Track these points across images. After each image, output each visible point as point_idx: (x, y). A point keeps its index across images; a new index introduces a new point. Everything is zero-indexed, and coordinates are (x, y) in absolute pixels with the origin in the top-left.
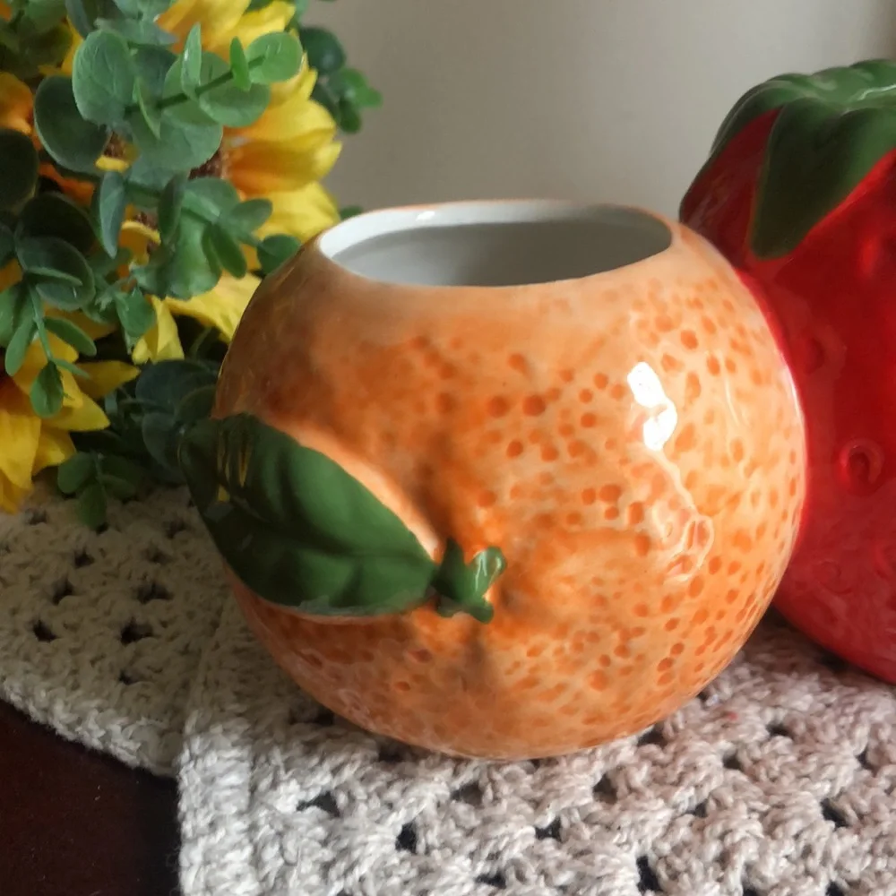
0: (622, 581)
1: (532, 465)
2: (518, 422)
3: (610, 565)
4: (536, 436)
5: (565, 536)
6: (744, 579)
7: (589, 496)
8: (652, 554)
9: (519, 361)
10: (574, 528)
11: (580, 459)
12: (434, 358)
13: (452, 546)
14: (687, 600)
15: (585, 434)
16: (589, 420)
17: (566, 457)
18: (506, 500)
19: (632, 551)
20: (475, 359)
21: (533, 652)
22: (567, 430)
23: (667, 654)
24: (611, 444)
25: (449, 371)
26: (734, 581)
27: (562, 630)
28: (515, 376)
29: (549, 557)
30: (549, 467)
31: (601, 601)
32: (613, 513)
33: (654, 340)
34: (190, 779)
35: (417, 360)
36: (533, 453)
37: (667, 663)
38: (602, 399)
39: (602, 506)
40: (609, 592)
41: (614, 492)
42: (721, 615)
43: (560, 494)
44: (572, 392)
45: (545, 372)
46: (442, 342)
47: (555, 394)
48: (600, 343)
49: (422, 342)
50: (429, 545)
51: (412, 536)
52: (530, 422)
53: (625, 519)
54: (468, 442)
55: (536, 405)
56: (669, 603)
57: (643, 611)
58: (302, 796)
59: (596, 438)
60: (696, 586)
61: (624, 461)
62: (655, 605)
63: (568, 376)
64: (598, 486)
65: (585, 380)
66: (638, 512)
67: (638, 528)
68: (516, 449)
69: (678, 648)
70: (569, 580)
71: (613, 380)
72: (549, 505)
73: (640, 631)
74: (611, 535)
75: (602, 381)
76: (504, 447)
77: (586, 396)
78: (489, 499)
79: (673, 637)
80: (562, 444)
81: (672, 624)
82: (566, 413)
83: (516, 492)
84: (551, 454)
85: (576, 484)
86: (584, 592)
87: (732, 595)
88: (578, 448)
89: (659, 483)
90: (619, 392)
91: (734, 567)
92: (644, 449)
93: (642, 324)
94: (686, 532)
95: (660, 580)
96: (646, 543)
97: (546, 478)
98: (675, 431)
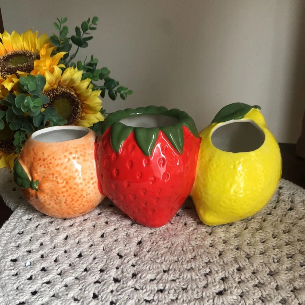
0: (55, 188)
1: (42, 169)
2: (41, 162)
3: (53, 185)
4: (43, 164)
5: (46, 180)
6: (78, 191)
7: (50, 174)
8: (59, 184)
9: (43, 153)
10: (47, 179)
11: (48, 169)
12: (34, 151)
13: (33, 179)
14: (66, 192)
15: (49, 165)
16: (50, 163)
17: (47, 168)
18: (39, 173)
19: (56, 183)
20: (38, 152)
21: (44, 197)
22: (47, 164)
23: (64, 201)
24: (53, 167)
25: (35, 153)
26: (75, 191)
27: (47, 194)
28: (42, 155)
29: (44, 183)
30: (44, 169)
31: (52, 190)
32: (53, 177)
33: (64, 152)
34: (15, 213)
35: (32, 151)
36: (43, 167)
37: (65, 203)
38: (53, 160)
39: (51, 176)
40: (53, 189)
41: (53, 174)
42: (74, 196)
43: (46, 174)
44: (49, 159)
45: (46, 156)
46: (35, 149)
47: (47, 159)
48: (55, 152)
49: (33, 149)
50: (30, 179)
51: (28, 177)
52: (43, 162)
53: (54, 179)
54: (35, 164)
55: (44, 160)
56: (62, 193)
57: (58, 193)
58: (28, 218)
59: (51, 166)
60: (67, 191)
61: (55, 170)
62: (60, 192)
63: (49, 156)
64: (51, 173)
65: (51, 157)
66: (57, 178)
67: (57, 180)
68: (41, 166)
69: (66, 200)
70: (47, 186)
71: (55, 158)
72: (44, 175)
73: (59, 196)
74: (53, 181)
75: (53, 158)
76: (39, 166)
77: (51, 160)
78: (37, 173)
79: (65, 198)
80: (46, 166)
81: (64, 196)
82: (47, 162)
83: (40, 172)
84: (45, 167)
85: (48, 172)
86: (49, 189)
87: (75, 193)
88: (48, 167)
89: (60, 174)
90: (55, 159)
91: (75, 189)
92: (58, 169)
93: (63, 150)
94: (65, 182)
95: (61, 189)
96: (58, 183)
97: (44, 171)
98: (63, 166)
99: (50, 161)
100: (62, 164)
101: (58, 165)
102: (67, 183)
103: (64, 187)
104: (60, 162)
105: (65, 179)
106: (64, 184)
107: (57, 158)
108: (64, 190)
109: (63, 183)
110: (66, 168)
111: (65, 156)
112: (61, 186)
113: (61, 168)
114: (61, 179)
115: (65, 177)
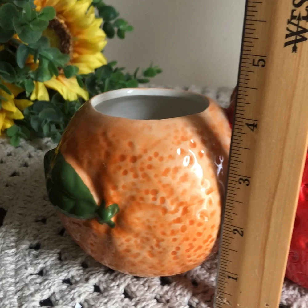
0: (156, 222)
1: (130, 178)
2: (128, 164)
3: (153, 216)
4: (133, 169)
5: (138, 204)
6: (205, 229)
7: (147, 192)
8: (167, 215)
9: (131, 144)
10: (141, 202)
11: (145, 179)
12: (106, 139)
13: (103, 200)
14: (180, 232)
15: (148, 171)
16: (150, 167)
17: (141, 178)
18: (120, 189)
19: (160, 213)
20: (118, 141)
21: (128, 241)
22: (142, 169)
23: (174, 249)
24: (156, 176)
25: (110, 144)
26: (200, 229)
27: (137, 235)
28: (128, 148)
29: (132, 210)
30: (135, 180)
31: (149, 228)
32: (155, 199)
33: (179, 143)
35: (101, 139)
36: (131, 175)
37: (174, 253)
38: (155, 161)
39: (151, 196)
40: (152, 225)
41: (155, 192)
42: (195, 240)
43: (138, 190)
44: (145, 157)
45: (138, 150)
46: (110, 134)
47: (140, 156)
48: (159, 142)
49: (104, 134)
50: (96, 200)
51: (92, 196)
52: (131, 164)
53: (158, 202)
54: (112, 168)
55: (134, 159)
56: (173, 233)
57: (164, 234)
59: (151, 173)
60: (184, 229)
61: (160, 182)
62: (168, 232)
63: (145, 151)
64: (151, 189)
65: (151, 154)
66: (163, 200)
67: (163, 205)
68: (125, 173)
69: (178, 249)
70: (138, 219)
71: (160, 155)
72: (134, 193)
73: (163, 240)
74: (154, 206)
75: (156, 154)
76: (122, 171)
77: (150, 159)
78: (115, 188)
79: (176, 244)
80: (140, 173)
81: (175, 240)
82: (142, 163)
83: (124, 187)
84: (136, 176)
85: (144, 187)
86: (143, 224)
87: (199, 234)
88: (145, 176)
89: (172, 192)
90: (161, 159)
91: (200, 224)
92: (167, 179)
93: (176, 137)
94: (181, 209)
95: (170, 224)
96: (165, 211)
97: (134, 184)
98: (180, 175)
99: (149, 163)
100: (176, 170)
101: (167, 171)
102: (186, 211)
103: (179, 221)
104: (171, 165)
105: (181, 204)
106: (179, 214)
107: (165, 155)
108: (179, 226)
109: (176, 211)
112: (172, 218)
113: (174, 178)
114: (172, 203)
115: (181, 199)
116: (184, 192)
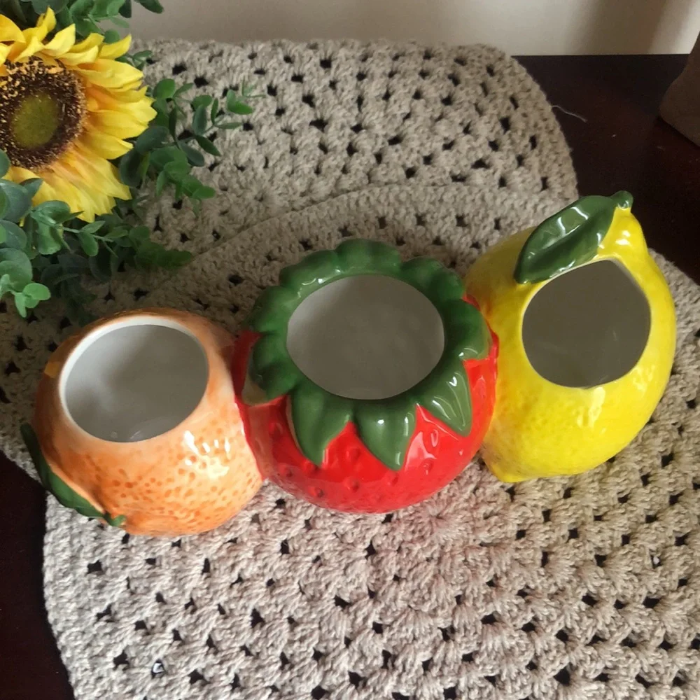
0: (170, 525)
1: (130, 500)
2: (123, 489)
3: (164, 522)
4: (131, 493)
5: (146, 517)
7: (152, 509)
8: (179, 520)
9: (122, 472)
10: (148, 515)
11: (146, 501)
12: (93, 464)
13: (107, 512)
15: (148, 495)
16: (149, 492)
17: (142, 500)
18: (123, 507)
19: (171, 520)
20: (106, 468)
22: (141, 493)
24: (158, 498)
25: (98, 469)
28: (120, 475)
29: (140, 520)
30: (136, 501)
32: (162, 512)
33: (176, 464)
35: (87, 462)
36: (130, 497)
38: (153, 486)
39: (157, 511)
41: (161, 508)
43: (141, 508)
44: (141, 484)
45: (132, 477)
46: (95, 459)
47: (135, 484)
48: (153, 467)
49: (88, 457)
50: (100, 510)
52: (128, 489)
53: (166, 514)
54: (106, 490)
55: (130, 485)
59: (152, 496)
61: (163, 502)
63: (140, 478)
64: (155, 507)
65: (146, 480)
66: (171, 512)
67: (173, 515)
68: (124, 496)
71: (157, 480)
72: (138, 510)
74: (163, 517)
75: (153, 480)
76: (119, 494)
77: (147, 485)
78: (117, 506)
80: (140, 497)
82: (140, 489)
83: (126, 505)
84: (136, 498)
85: (147, 506)
88: (146, 498)
89: (178, 506)
90: (160, 484)
91: (217, 516)
92: (171, 499)
93: (171, 459)
94: (193, 514)
95: (184, 524)
96: (176, 518)
97: (136, 504)
98: (183, 492)
99: (147, 488)
100: (178, 489)
101: (168, 493)
102: (198, 514)
103: (192, 521)
104: (172, 486)
105: (192, 511)
106: (191, 518)
107: (163, 480)
108: (194, 524)
109: (187, 516)
110: (189, 493)
111: (181, 472)
112: (185, 521)
113: (177, 496)
114: (182, 512)
115: (191, 508)
116: (192, 503)
